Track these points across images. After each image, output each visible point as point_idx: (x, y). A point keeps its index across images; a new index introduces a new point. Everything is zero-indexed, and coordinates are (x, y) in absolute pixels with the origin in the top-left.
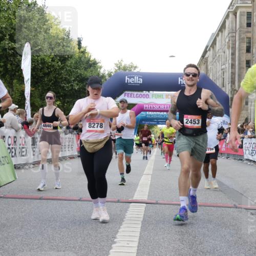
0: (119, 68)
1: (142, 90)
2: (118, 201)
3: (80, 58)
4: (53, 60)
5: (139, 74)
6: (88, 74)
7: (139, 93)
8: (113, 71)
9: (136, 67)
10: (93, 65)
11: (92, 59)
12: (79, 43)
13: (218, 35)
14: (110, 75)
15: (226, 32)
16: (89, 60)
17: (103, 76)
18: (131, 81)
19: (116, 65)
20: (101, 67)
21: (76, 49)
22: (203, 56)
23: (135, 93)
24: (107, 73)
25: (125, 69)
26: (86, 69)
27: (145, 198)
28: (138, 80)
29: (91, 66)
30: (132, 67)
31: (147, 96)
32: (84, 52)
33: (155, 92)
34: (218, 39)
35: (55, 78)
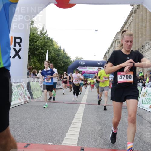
0: (77, 59)
2: (76, 104)
3: (64, 55)
4: (55, 56)
5: (83, 61)
6: (66, 61)
7: (83, 67)
8: (75, 60)
9: (82, 59)
11: (68, 56)
12: (64, 50)
13: (110, 48)
15: (113, 47)
16: (67, 56)
17: (72, 62)
18: (81, 63)
20: (71, 59)
21: (63, 52)
22: (105, 55)
23: (82, 67)
24: (73, 60)
25: (79, 59)
26: (66, 59)
27: (85, 103)
28: (83, 63)
29: (67, 58)
30: (81, 58)
31: (86, 68)
32: (65, 53)
33: (89, 67)
34: (110, 50)
35: (56, 62)
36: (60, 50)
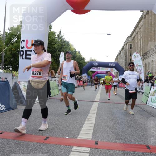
0: (91, 60)
1: (98, 67)
2: (90, 101)
3: (79, 57)
5: (97, 62)
6: (81, 62)
9: (96, 60)
10: (83, 59)
11: (83, 57)
12: (79, 52)
13: (121, 51)
14: (88, 62)
15: (124, 50)
16: (82, 58)
17: (86, 62)
18: (94, 64)
19: (90, 59)
20: (85, 60)
21: (78, 54)
22: (117, 57)
23: (96, 68)
25: (93, 60)
26: (81, 60)
27: (98, 100)
28: (97, 64)
31: (99, 69)
32: (80, 55)
33: (102, 68)
34: (121, 52)
36: (75, 52)
